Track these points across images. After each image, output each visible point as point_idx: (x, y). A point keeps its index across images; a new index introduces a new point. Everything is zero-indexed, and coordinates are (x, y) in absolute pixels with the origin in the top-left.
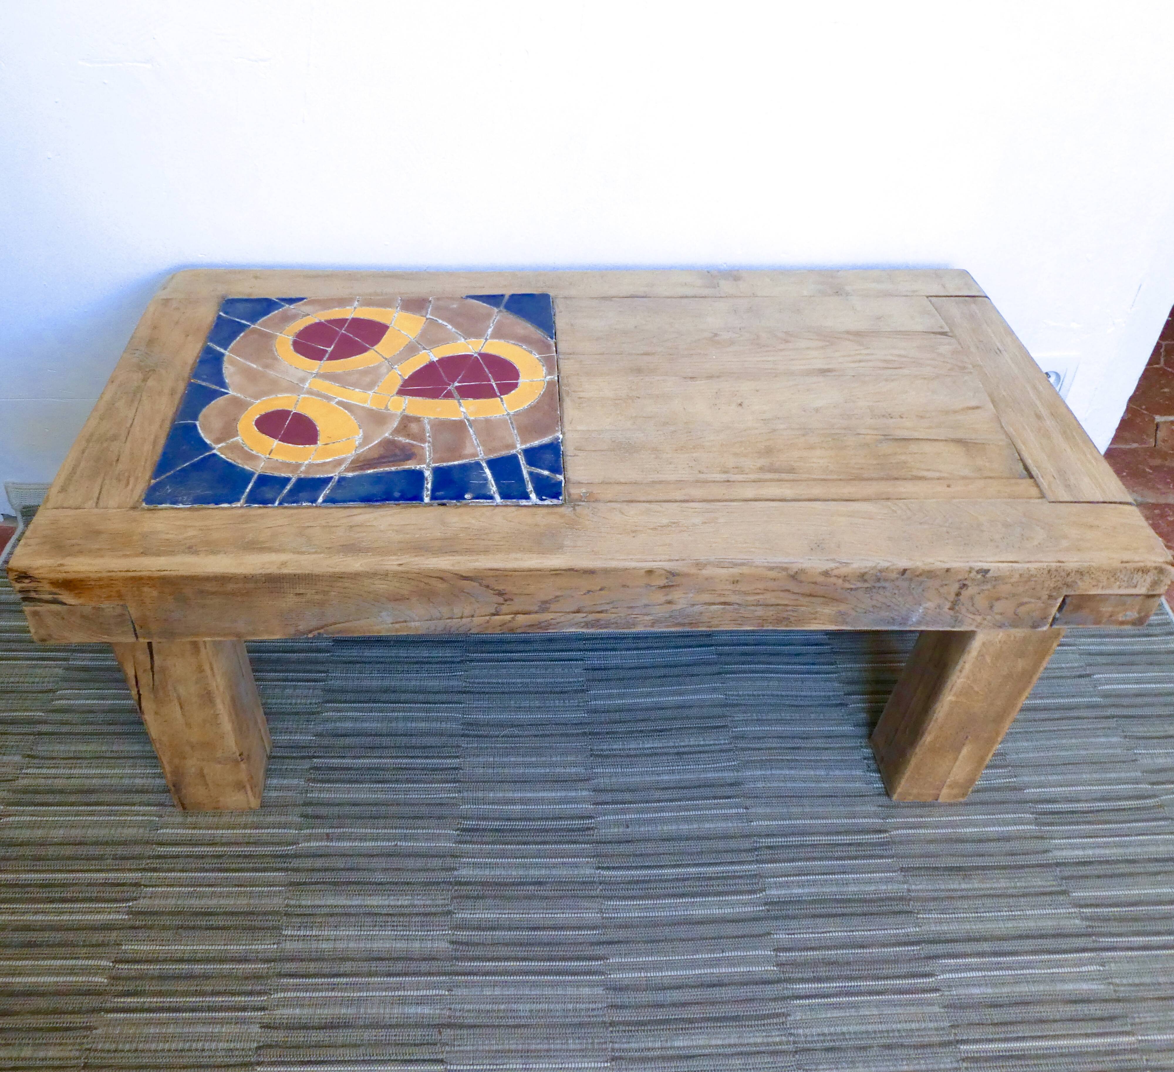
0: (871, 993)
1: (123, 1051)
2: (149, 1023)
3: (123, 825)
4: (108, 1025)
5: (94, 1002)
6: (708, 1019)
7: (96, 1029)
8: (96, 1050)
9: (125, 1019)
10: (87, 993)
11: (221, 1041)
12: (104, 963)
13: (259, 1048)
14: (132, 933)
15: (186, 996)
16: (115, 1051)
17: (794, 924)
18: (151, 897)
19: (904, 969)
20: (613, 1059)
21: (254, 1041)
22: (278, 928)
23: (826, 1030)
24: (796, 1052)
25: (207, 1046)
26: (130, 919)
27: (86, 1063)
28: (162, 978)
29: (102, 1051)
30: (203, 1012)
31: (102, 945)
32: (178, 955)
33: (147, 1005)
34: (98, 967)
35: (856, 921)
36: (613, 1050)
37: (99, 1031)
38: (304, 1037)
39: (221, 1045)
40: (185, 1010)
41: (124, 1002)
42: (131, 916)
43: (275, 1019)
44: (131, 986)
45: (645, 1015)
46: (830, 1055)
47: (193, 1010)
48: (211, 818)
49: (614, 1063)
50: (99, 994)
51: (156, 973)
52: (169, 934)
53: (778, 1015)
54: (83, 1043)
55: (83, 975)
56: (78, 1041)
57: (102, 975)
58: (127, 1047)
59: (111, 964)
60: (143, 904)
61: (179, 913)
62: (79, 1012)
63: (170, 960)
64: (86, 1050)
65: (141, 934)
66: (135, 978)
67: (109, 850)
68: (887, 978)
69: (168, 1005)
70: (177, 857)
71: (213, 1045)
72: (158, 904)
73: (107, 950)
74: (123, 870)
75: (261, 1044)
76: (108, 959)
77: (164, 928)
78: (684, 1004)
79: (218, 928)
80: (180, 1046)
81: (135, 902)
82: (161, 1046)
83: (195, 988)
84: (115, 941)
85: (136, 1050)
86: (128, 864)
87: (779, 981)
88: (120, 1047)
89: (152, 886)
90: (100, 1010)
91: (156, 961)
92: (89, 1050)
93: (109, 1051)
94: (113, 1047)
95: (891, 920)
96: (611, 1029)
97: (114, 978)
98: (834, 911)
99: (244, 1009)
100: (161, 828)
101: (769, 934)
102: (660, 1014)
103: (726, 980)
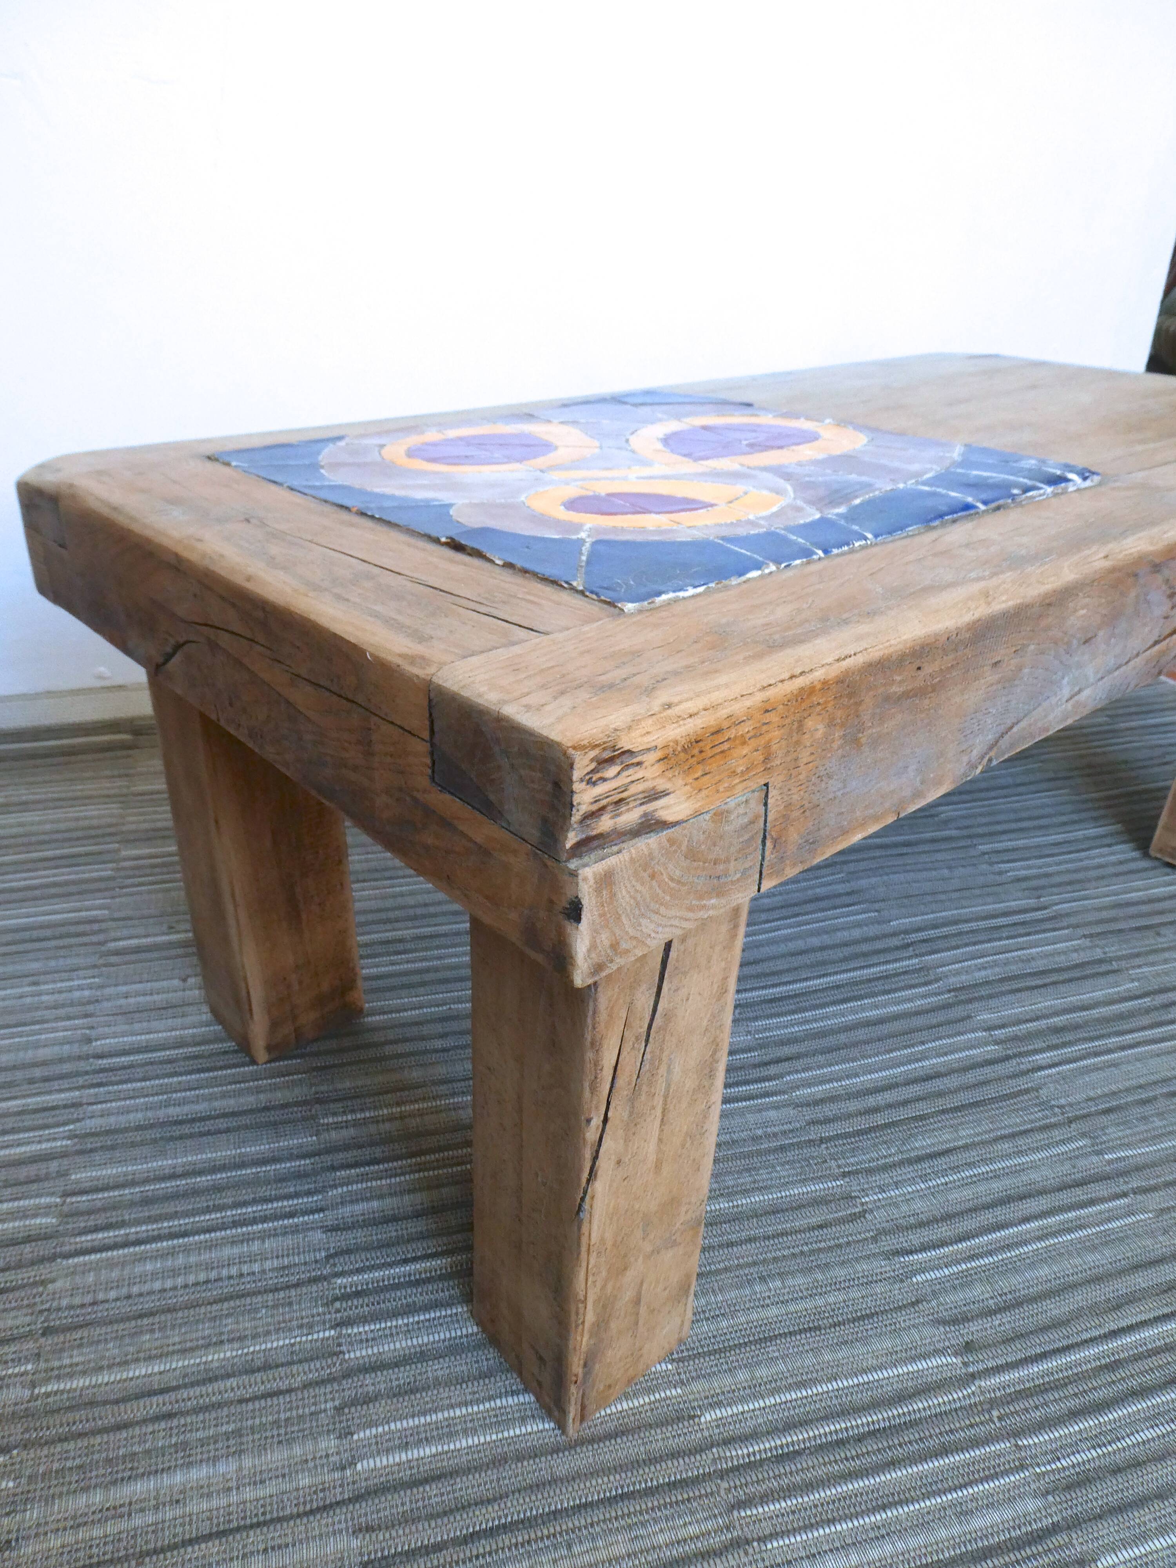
0: (1123, 1048)
1: (107, 1301)
2: (142, 1259)
3: (36, 1046)
4: (73, 1273)
5: (44, 1248)
6: (943, 1112)
7: (53, 1281)
8: (59, 1309)
9: (101, 1260)
10: (28, 1240)
11: (266, 1259)
12: (43, 1200)
13: (328, 1257)
14: (79, 1159)
15: (194, 1215)
16: (94, 1303)
17: (992, 1003)
18: (102, 1116)
19: (1146, 1020)
20: (844, 1175)
21: (320, 1250)
22: (314, 1118)
23: (1092, 1094)
24: (1071, 1122)
25: (245, 1269)
26: (75, 1145)
27: (48, 1327)
28: (147, 1201)
29: (71, 1307)
30: (226, 1229)
31: (37, 1180)
32: (167, 1171)
33: (132, 1238)
34: (38, 1207)
35: (1062, 988)
36: (839, 1167)
37: (59, 1284)
38: (397, 1230)
39: (268, 1265)
40: (198, 1232)
41: (93, 1240)
42: (76, 1140)
43: (343, 1218)
44: (101, 1219)
45: (863, 1123)
46: (1112, 1116)
47: (209, 1230)
48: (170, 1020)
49: (847, 1180)
50: (47, 1237)
51: (137, 1197)
52: (145, 1150)
53: (1027, 1091)
54: (35, 1304)
55: (15, 1219)
56: (25, 1302)
57: (46, 1215)
58: (113, 1294)
59: (58, 1200)
60: (91, 1124)
61: (152, 1126)
62: (19, 1266)
63: (154, 1179)
64: (41, 1312)
65: (97, 1157)
66: (104, 1209)
67: (19, 1075)
68: (1131, 1031)
69: (167, 1231)
70: (131, 1066)
71: (256, 1267)
72: (112, 1121)
73: (46, 1184)
74: (50, 1092)
75: (332, 1251)
76: (53, 1194)
77: (133, 1145)
78: (905, 1103)
79: (219, 1132)
80: (202, 1277)
81: (78, 1124)
82: (169, 1284)
83: (205, 1205)
84: (58, 1172)
85: (129, 1297)
86: (56, 1085)
87: (1008, 1058)
88: (101, 1296)
89: (101, 1102)
90: (53, 1258)
91: (133, 1183)
92: (48, 1310)
93: (83, 1306)
94: (88, 1299)
95: (1102, 981)
96: (824, 1146)
97: (66, 1216)
98: (1033, 983)
99: (291, 1215)
100: (96, 1040)
101: (969, 1017)
102: (880, 1119)
103: (943, 1070)
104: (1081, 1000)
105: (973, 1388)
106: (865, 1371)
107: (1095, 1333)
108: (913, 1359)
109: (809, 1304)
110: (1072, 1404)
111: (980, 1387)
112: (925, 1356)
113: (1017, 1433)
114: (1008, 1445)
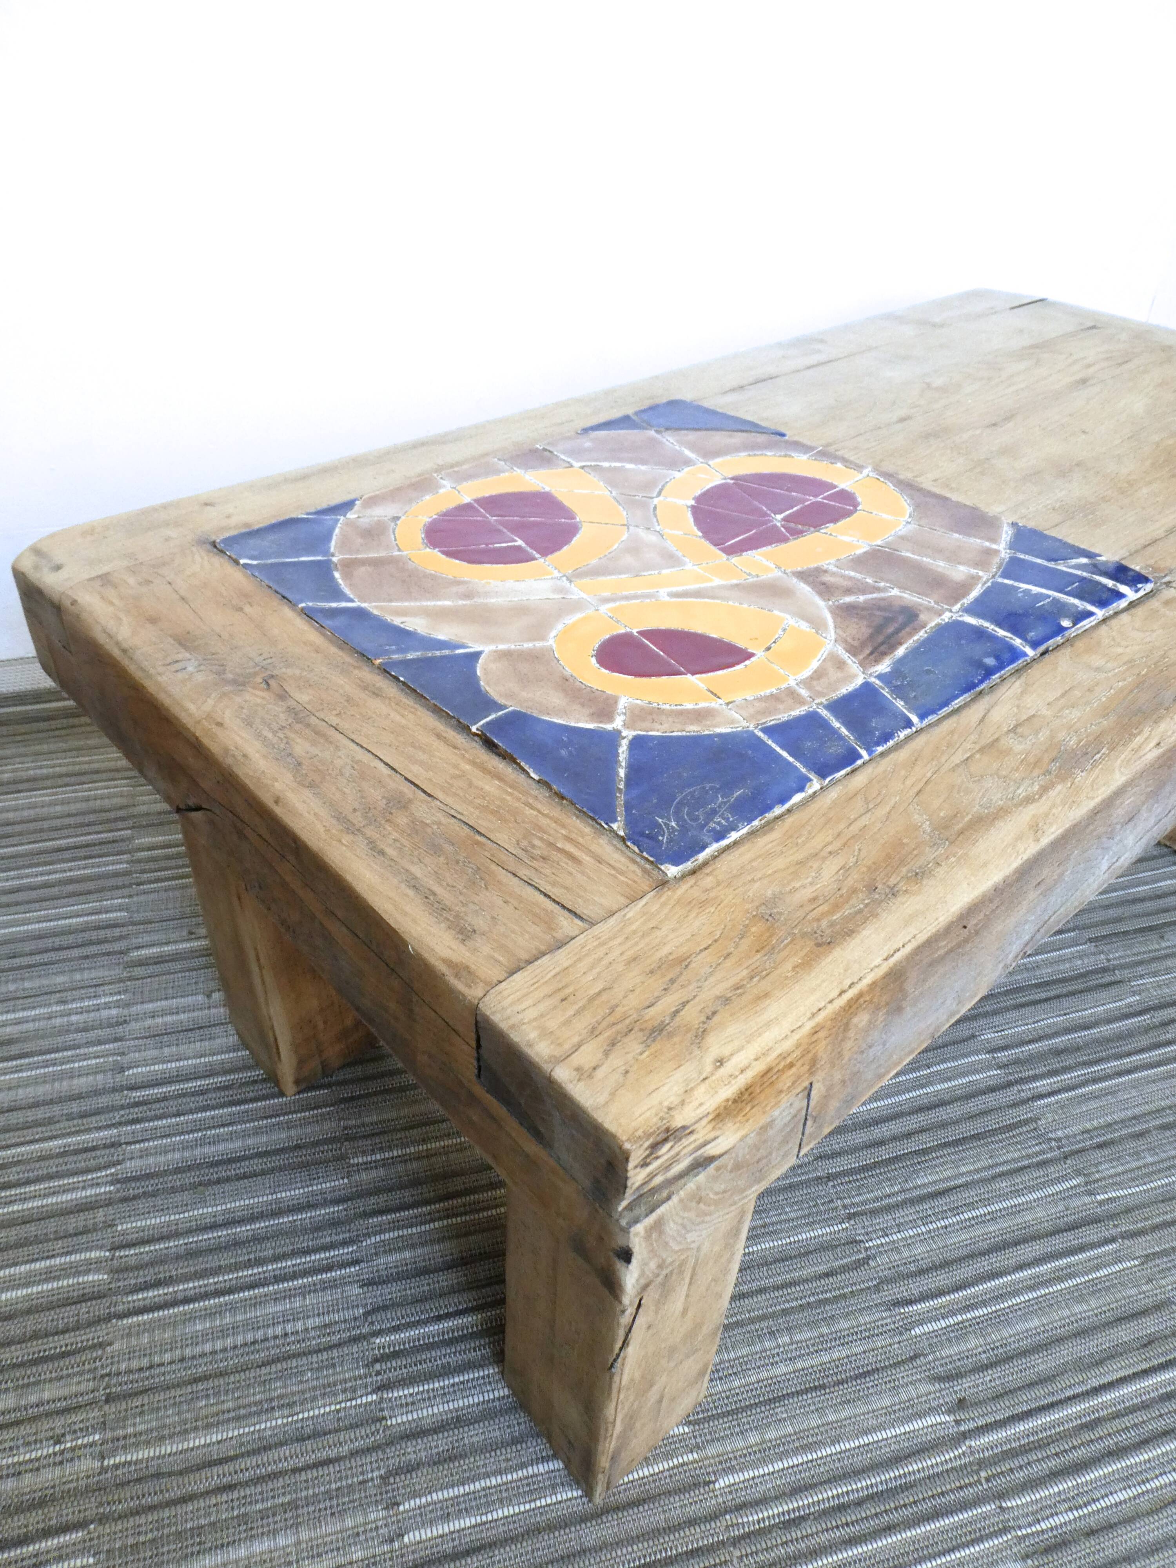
0: (1120, 1074)
1: (162, 1364)
2: (190, 1318)
3: (71, 1075)
4: (129, 1335)
5: (99, 1308)
6: (946, 1145)
7: (110, 1344)
8: (119, 1374)
9: (152, 1321)
10: (83, 1299)
11: (308, 1317)
12: (94, 1254)
13: (367, 1314)
14: (123, 1207)
15: (237, 1270)
16: (151, 1367)
17: (997, 1020)
18: (141, 1157)
19: (1144, 1041)
20: (850, 1217)
21: (357, 1306)
22: (343, 1158)
23: (1088, 1126)
24: (1066, 1158)
25: (289, 1328)
26: (118, 1191)
27: (109, 1394)
28: (192, 1254)
29: (129, 1371)
30: (268, 1285)
31: (85, 1231)
32: (208, 1220)
33: (180, 1296)
34: (89, 1262)
35: (1066, 1003)
36: (845, 1207)
37: (116, 1346)
38: (429, 1284)
39: (310, 1323)
40: (242, 1289)
41: (144, 1299)
42: (119, 1186)
43: (377, 1271)
44: (149, 1275)
45: (868, 1157)
46: (1106, 1152)
47: (252, 1286)
48: (198, 1044)
49: (852, 1222)
50: (100, 1296)
51: (182, 1250)
52: (186, 1196)
53: (1026, 1122)
54: (96, 1369)
55: (67, 1277)
56: (87, 1367)
57: (98, 1271)
58: (167, 1357)
59: (107, 1254)
60: (132, 1166)
61: (189, 1168)
62: (77, 1327)
63: (196, 1230)
64: (102, 1376)
65: (141, 1204)
66: (152, 1264)
67: (56, 1110)
68: (1129, 1054)
69: (213, 1288)
70: (165, 1099)
71: (299, 1326)
72: (152, 1162)
73: (95, 1236)
74: (88, 1130)
75: (369, 1307)
76: (101, 1248)
77: (174, 1190)
78: (909, 1135)
79: (255, 1175)
80: (249, 1337)
81: (119, 1167)
82: (219, 1345)
83: (246, 1258)
84: (105, 1222)
85: (182, 1360)
86: (93, 1121)
87: (1010, 1084)
88: (157, 1359)
89: (139, 1142)
90: (108, 1318)
91: (177, 1235)
92: (108, 1375)
93: (141, 1370)
94: (145, 1362)
95: (1104, 994)
96: (831, 1184)
97: (117, 1271)
98: (1037, 997)
99: (329, 1268)
100: (129, 1068)
101: (973, 1036)
102: (884, 1153)
103: (947, 1097)
104: (1083, 1017)
105: (964, 1448)
106: (865, 1432)
107: (1078, 1390)
108: (909, 1419)
109: (815, 1361)
110: (1053, 1463)
111: (970, 1447)
112: (920, 1415)
113: (1002, 1495)
114: (993, 1507)
